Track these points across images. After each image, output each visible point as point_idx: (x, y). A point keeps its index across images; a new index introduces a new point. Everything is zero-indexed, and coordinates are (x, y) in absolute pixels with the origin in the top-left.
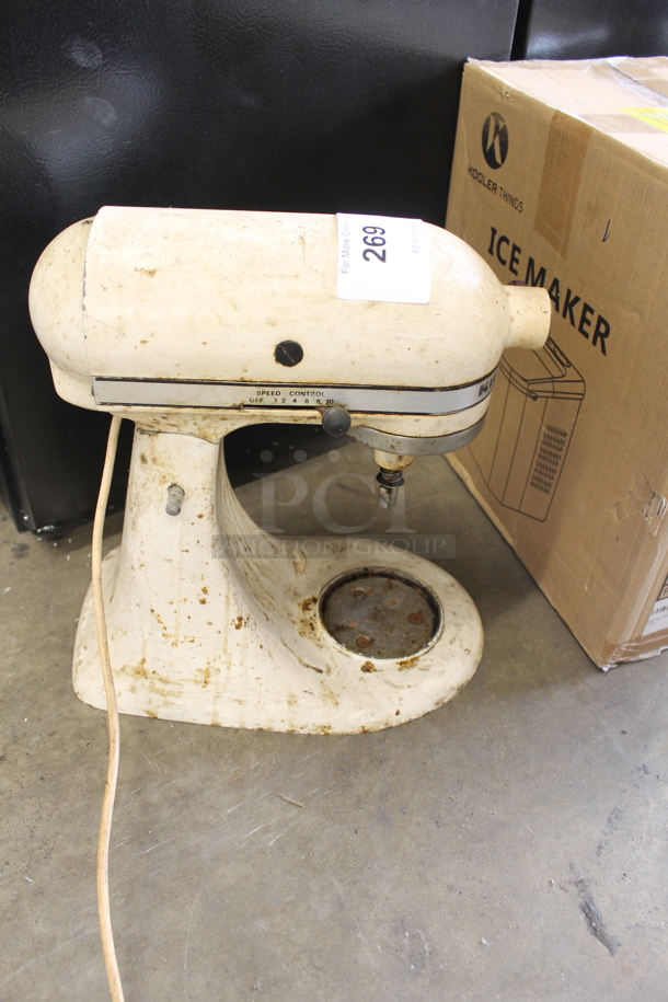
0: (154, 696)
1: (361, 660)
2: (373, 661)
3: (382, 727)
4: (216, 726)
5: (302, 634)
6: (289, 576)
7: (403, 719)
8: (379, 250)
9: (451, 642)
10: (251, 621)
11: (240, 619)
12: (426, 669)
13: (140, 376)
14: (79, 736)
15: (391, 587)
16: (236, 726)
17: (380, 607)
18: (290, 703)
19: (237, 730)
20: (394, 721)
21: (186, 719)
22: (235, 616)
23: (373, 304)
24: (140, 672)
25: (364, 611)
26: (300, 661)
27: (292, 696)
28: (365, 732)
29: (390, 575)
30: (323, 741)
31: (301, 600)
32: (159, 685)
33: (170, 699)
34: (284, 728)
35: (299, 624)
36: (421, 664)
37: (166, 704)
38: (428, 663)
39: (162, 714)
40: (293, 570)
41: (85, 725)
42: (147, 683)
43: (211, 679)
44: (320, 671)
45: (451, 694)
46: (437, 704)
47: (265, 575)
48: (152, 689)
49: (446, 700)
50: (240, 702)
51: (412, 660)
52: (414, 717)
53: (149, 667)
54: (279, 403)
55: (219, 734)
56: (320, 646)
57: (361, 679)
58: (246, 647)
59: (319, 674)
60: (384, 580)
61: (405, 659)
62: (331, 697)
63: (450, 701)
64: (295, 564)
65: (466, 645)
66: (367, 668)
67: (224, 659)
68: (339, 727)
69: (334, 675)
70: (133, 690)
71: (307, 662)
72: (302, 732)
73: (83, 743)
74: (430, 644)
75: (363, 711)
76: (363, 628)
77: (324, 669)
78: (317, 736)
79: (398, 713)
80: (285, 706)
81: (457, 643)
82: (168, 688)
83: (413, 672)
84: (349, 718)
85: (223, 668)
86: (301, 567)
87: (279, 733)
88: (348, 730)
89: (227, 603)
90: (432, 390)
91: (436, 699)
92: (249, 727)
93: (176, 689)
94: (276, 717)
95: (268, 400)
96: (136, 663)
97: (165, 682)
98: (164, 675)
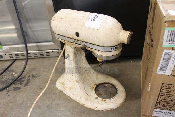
0: (63, 88)
1: (96, 96)
2: (98, 97)
3: (93, 109)
4: (69, 97)
5: (90, 88)
6: (95, 79)
7: (97, 109)
8: (94, 19)
9: (114, 100)
10: (79, 82)
11: (77, 81)
12: (106, 103)
13: (60, 34)
14: (52, 90)
15: (112, 87)
16: (72, 98)
17: (107, 90)
18: (80, 98)
19: (72, 99)
20: (96, 109)
21: (66, 94)
22: (76, 80)
23: (90, 28)
24: (63, 84)
25: (104, 89)
26: (86, 92)
27: (81, 97)
28: (90, 108)
29: (113, 85)
30: (83, 106)
31: (95, 83)
32: (64, 87)
33: (65, 90)
34: (78, 102)
35: (91, 87)
36: (106, 101)
37: (64, 90)
38: (107, 102)
39: (64, 92)
40: (96, 78)
41: (54, 89)
42: (63, 86)
43: (71, 89)
44: (88, 95)
45: (109, 109)
46: (105, 110)
47: (89, 76)
48: (63, 87)
49: (107, 110)
50: (74, 94)
51: (105, 100)
52: (99, 110)
53: (64, 84)
54: (77, 43)
55: (69, 98)
56: (92, 92)
57: (94, 99)
58: (77, 86)
59: (88, 96)
60: (111, 86)
61: (104, 99)
62: (87, 100)
63: (108, 111)
64: (97, 77)
65: (116, 102)
66: (96, 98)
67: (74, 86)
68: (86, 106)
69: (90, 96)
70: (61, 86)
71: (87, 93)
72: (81, 104)
73: (52, 91)
74: (110, 99)
75: (90, 105)
76: (101, 92)
77: (89, 95)
78: (82, 105)
79: (96, 108)
80: (79, 98)
81: (115, 101)
82: (65, 88)
83: (104, 102)
84: (88, 105)
85: (73, 88)
86: (98, 78)
87: (77, 102)
88: (87, 107)
89: (75, 77)
90: (100, 46)
91: (105, 109)
92: (74, 99)
93: (66, 88)
94: (77, 99)
95: (76, 42)
96: (63, 82)
97: (65, 87)
98: (65, 86)
